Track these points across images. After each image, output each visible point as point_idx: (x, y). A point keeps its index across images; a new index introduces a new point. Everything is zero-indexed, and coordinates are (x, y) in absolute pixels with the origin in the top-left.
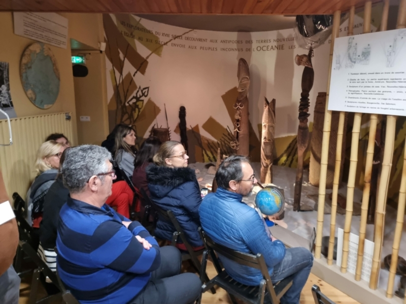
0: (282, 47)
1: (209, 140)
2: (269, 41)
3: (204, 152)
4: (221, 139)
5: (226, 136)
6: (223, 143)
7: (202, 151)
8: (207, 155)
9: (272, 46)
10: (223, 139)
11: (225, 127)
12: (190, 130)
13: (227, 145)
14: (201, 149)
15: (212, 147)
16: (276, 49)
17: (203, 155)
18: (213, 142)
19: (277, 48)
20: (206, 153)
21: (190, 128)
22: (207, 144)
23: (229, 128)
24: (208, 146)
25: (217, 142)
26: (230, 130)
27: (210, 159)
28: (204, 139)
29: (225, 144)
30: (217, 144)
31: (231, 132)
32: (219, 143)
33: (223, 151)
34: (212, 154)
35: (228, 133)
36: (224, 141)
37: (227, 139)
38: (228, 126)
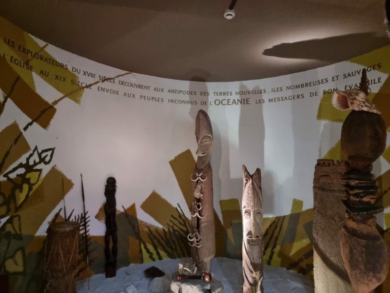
0: (247, 101)
1: (151, 226)
2: (229, 94)
4: (168, 224)
5: (176, 219)
6: (171, 229)
7: (140, 245)
8: (148, 251)
9: (234, 100)
10: (171, 224)
11: (175, 205)
12: (122, 213)
13: (177, 233)
14: (138, 241)
15: (155, 238)
16: (239, 103)
17: (141, 251)
18: (157, 229)
19: (241, 103)
20: (146, 247)
21: (122, 210)
22: (147, 233)
23: (179, 207)
24: (149, 237)
25: (163, 228)
26: (181, 210)
27: (151, 257)
28: (144, 225)
29: (174, 230)
30: (163, 233)
31: (182, 212)
32: (167, 230)
33: (171, 242)
34: (155, 248)
35: (179, 214)
36: (173, 226)
37: (176, 224)
38: (178, 203)
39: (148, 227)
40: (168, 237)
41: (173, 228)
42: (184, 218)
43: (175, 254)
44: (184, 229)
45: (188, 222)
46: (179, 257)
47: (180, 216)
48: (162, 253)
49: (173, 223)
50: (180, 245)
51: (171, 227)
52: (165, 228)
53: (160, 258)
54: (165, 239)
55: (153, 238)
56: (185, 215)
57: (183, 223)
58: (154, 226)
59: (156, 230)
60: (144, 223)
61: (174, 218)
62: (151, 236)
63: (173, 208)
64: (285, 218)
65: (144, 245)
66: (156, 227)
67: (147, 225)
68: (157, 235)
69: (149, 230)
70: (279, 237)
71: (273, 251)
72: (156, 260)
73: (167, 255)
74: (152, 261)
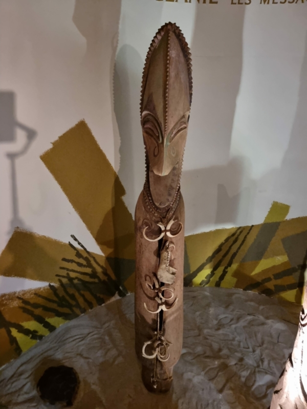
1: (25, 293)
3: (14, 332)
4: (57, 275)
5: (72, 261)
6: (65, 281)
7: (9, 332)
8: (26, 332)
10: (64, 273)
11: (66, 239)
13: (76, 281)
14: (3, 331)
15: (36, 306)
17: (13, 340)
18: (37, 293)
20: (21, 330)
22: (20, 307)
23: (76, 239)
24: (25, 310)
25: (50, 285)
26: (79, 243)
27: (34, 335)
28: (9, 299)
29: (71, 279)
30: (51, 291)
31: (82, 246)
32: (56, 284)
33: (68, 298)
34: (40, 320)
35: (76, 251)
36: (68, 274)
37: (74, 269)
38: (73, 234)
39: (19, 298)
41: (68, 277)
42: (85, 255)
43: (77, 311)
44: (89, 270)
45: (94, 258)
46: (84, 311)
47: (78, 254)
48: (53, 320)
49: (68, 270)
50: (83, 296)
51: (64, 277)
52: (52, 284)
53: (51, 328)
54: (55, 299)
55: (32, 309)
56: (88, 250)
57: (84, 263)
58: (30, 291)
59: (35, 294)
60: (9, 295)
61: (68, 261)
62: (29, 307)
63: (65, 245)
64: (253, 228)
65: (16, 329)
66: (35, 290)
67: (17, 295)
68: (40, 301)
69: (21, 301)
70: (238, 254)
71: (226, 270)
72: (44, 336)
73: (63, 319)
74: (38, 341)
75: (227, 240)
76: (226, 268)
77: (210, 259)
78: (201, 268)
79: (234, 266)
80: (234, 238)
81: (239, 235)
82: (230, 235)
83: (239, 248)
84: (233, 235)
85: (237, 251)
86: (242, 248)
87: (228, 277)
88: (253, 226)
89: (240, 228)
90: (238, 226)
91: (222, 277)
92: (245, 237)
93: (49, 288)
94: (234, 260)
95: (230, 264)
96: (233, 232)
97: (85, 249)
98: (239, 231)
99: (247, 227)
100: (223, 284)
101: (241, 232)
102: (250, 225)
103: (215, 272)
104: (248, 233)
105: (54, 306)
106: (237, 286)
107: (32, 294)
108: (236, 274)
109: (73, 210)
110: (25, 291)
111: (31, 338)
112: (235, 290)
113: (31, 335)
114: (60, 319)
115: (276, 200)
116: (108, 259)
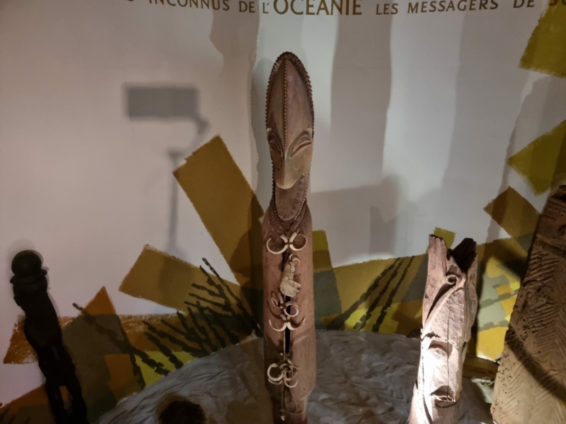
0: (355, 6)
1: (152, 317)
3: (139, 360)
4: (186, 303)
5: (203, 288)
6: (194, 310)
7: (133, 360)
8: (151, 363)
9: (323, 1)
10: (194, 301)
11: (197, 262)
12: (75, 321)
13: (206, 312)
14: (127, 356)
15: (163, 335)
17: (137, 370)
18: (164, 320)
19: (340, 10)
20: (146, 359)
21: (76, 313)
22: (146, 334)
23: (207, 264)
24: (151, 338)
25: (178, 313)
26: (211, 269)
27: (160, 369)
28: (133, 322)
29: (201, 309)
30: (179, 320)
31: (215, 272)
32: (184, 313)
33: (197, 330)
34: (166, 352)
35: (207, 277)
36: (198, 302)
37: (204, 297)
38: (204, 257)
39: (145, 322)
40: (190, 324)
41: (198, 306)
42: (218, 282)
43: (207, 348)
44: (221, 301)
45: (228, 287)
46: (215, 349)
47: (210, 281)
48: (181, 355)
49: (198, 297)
50: (214, 330)
51: (193, 305)
52: (180, 312)
53: (179, 364)
54: (183, 330)
55: (159, 338)
56: (221, 277)
57: (217, 291)
58: (156, 316)
59: (162, 321)
60: (135, 317)
61: (199, 287)
62: (154, 335)
63: (195, 269)
64: (414, 259)
65: (141, 357)
66: (162, 316)
67: (143, 318)
68: (166, 329)
69: (147, 326)
70: (398, 291)
71: (385, 311)
72: (170, 372)
73: (192, 355)
74: (163, 376)
75: (384, 274)
76: (385, 308)
77: (365, 297)
78: (354, 308)
79: (394, 306)
80: (392, 272)
81: (398, 268)
82: (387, 268)
83: (399, 284)
84: (391, 267)
85: (397, 288)
86: (402, 284)
87: (388, 320)
88: (413, 257)
89: (398, 259)
90: (396, 257)
91: (380, 320)
92: (406, 271)
93: (176, 315)
94: (394, 299)
95: (389, 304)
96: (392, 263)
97: (218, 275)
98: (398, 263)
99: (407, 258)
100: (382, 328)
101: (400, 264)
102: (411, 256)
103: (372, 313)
104: (409, 266)
105: (182, 338)
106: (399, 331)
107: (158, 321)
108: (397, 316)
109: (206, 230)
110: (151, 315)
111: (156, 371)
112: (397, 337)
113: (155, 368)
114: (188, 354)
115: (438, 227)
116: (243, 289)
